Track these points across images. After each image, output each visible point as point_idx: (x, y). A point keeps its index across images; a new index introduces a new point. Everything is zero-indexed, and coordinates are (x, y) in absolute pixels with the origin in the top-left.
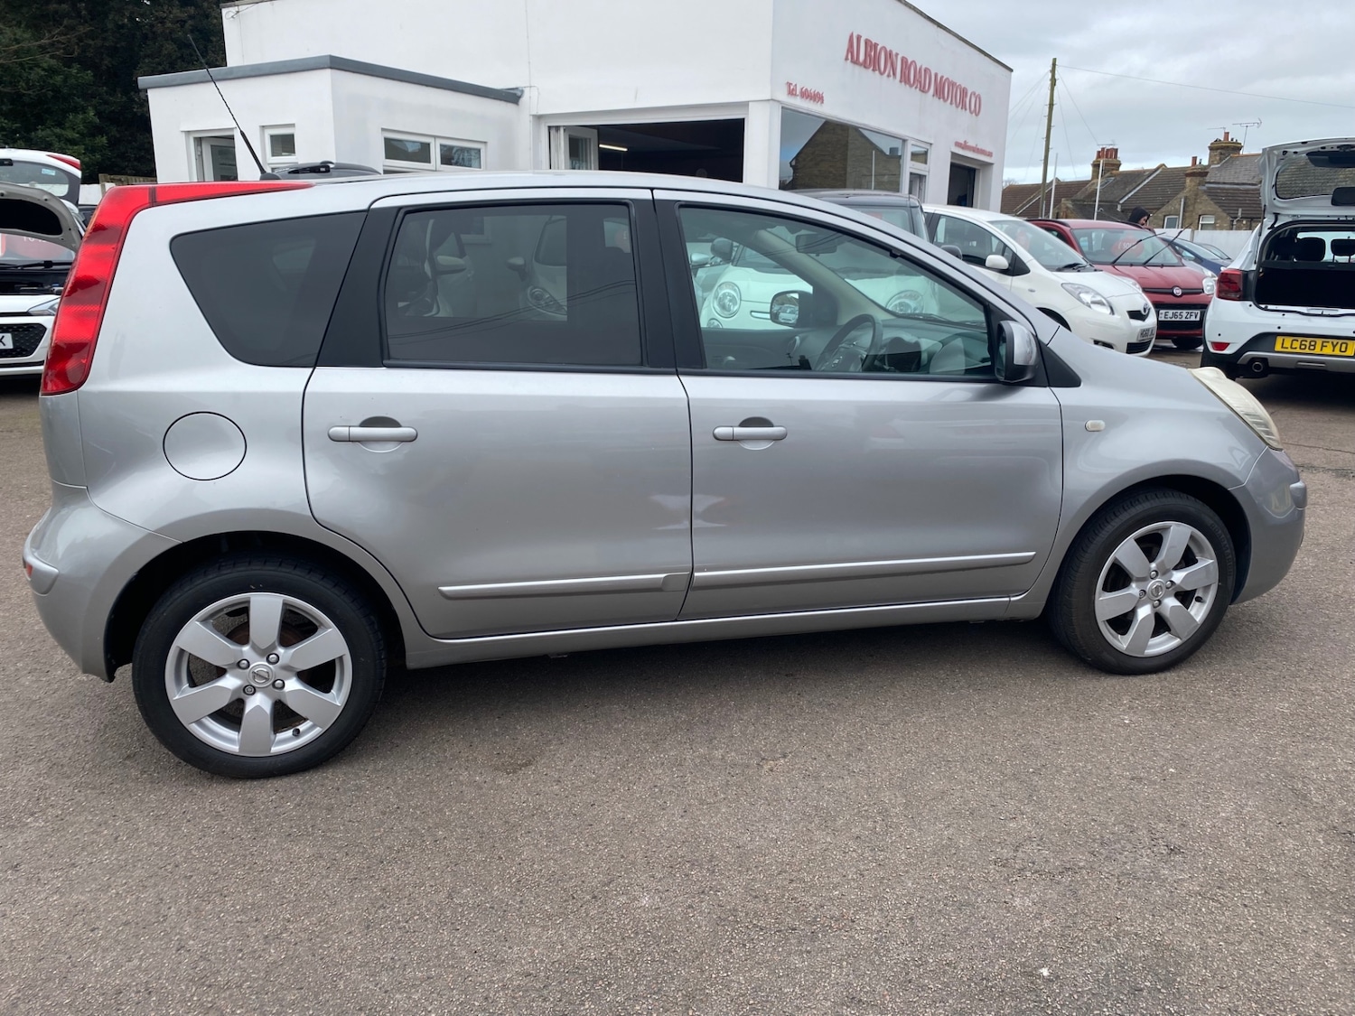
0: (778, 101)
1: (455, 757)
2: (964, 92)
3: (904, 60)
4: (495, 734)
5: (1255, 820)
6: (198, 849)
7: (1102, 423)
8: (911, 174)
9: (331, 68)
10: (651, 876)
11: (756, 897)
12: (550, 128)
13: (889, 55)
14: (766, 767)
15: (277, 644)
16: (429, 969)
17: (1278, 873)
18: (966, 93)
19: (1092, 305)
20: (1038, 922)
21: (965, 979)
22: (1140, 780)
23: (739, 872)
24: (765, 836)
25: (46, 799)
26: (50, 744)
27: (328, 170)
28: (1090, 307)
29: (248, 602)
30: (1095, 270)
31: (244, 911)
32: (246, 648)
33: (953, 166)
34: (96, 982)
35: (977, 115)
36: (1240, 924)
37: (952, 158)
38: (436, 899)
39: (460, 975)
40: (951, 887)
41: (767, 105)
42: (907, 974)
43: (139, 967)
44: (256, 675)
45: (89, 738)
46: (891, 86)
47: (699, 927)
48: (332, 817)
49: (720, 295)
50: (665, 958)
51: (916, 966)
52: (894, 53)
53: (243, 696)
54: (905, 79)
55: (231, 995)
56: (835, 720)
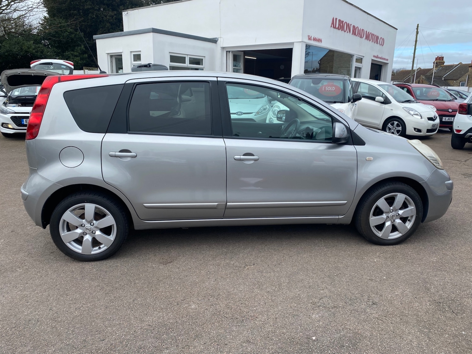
0: (305, 42)
1: (149, 259)
2: (377, 37)
3: (354, 26)
4: (164, 252)
5: (407, 296)
6: (64, 281)
7: (372, 158)
8: (355, 67)
9: (153, 32)
10: (197, 299)
11: (229, 308)
12: (227, 51)
13: (348, 25)
14: (247, 268)
15: (93, 219)
16: (120, 321)
17: (408, 313)
18: (378, 38)
19: (414, 115)
20: (318, 322)
21: (287, 338)
22: (372, 280)
23: (226, 300)
24: (238, 289)
25: (24, 263)
26: (30, 247)
27: (150, 66)
28: (413, 116)
29: (84, 206)
30: (417, 103)
31: (72, 300)
32: (84, 221)
33: (372, 64)
34: (24, 317)
35: (382, 46)
36: (387, 329)
37: (372, 61)
38: (129, 301)
39: (129, 324)
40: (293, 310)
41: (301, 44)
42: (268, 335)
43: (37, 314)
44: (87, 229)
45: (42, 246)
46: (349, 36)
47: (207, 316)
48: (106, 275)
49: (274, 110)
50: (193, 324)
51: (272, 333)
52: (350, 24)
53: (83, 235)
54: (354, 33)
55: (61, 324)
56: (275, 254)
